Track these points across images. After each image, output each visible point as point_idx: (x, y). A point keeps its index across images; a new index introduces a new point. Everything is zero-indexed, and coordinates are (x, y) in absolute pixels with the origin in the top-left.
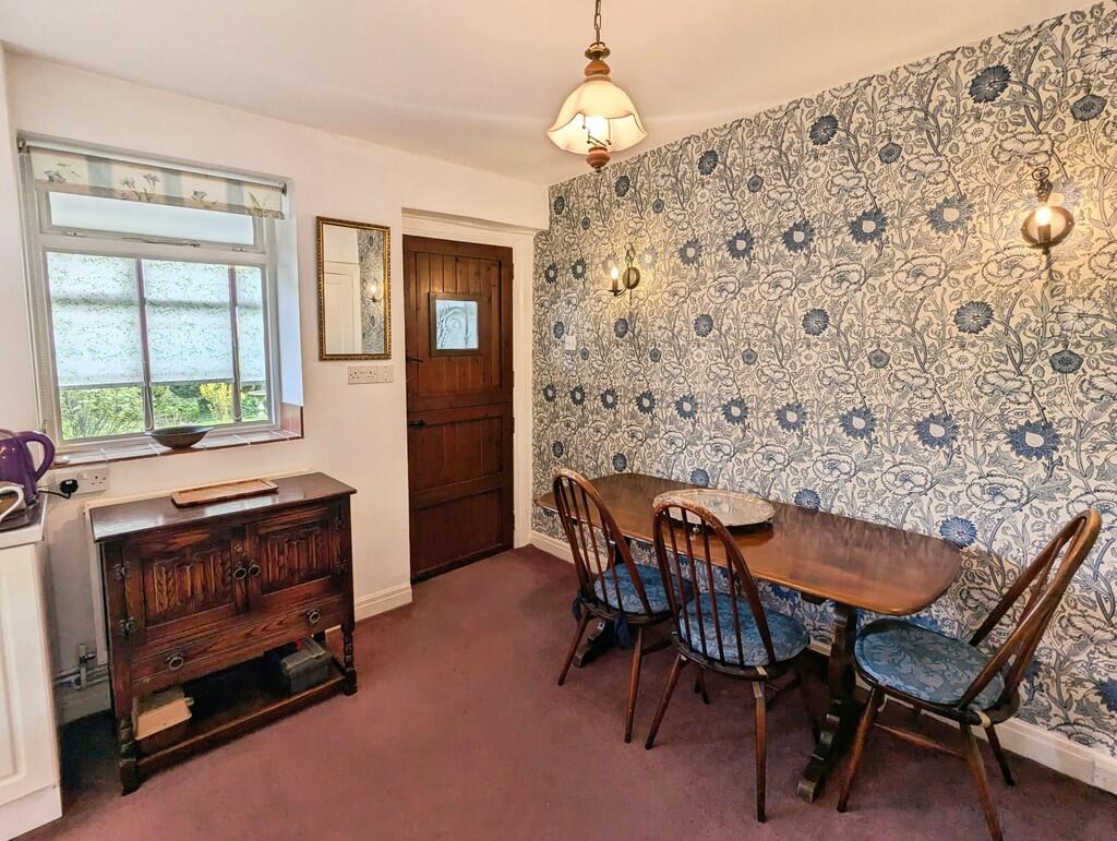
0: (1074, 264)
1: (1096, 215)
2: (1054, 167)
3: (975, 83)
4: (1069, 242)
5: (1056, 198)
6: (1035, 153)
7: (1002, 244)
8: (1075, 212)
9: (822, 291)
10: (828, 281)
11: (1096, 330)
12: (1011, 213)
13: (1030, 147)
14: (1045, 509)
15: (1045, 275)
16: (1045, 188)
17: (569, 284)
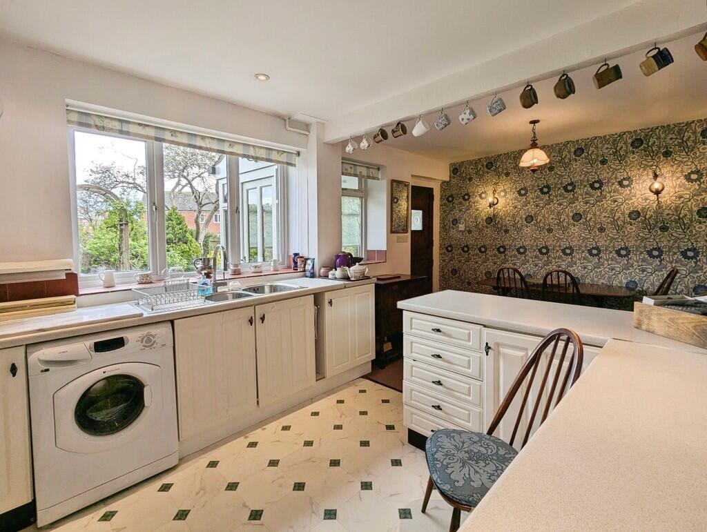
0: (665, 199)
1: (671, 185)
2: (658, 170)
3: (632, 142)
4: (663, 192)
5: (659, 179)
6: (652, 165)
7: (643, 193)
8: (665, 184)
9: (580, 206)
10: (582, 203)
11: (673, 218)
12: (645, 183)
13: (650, 164)
14: (659, 274)
15: (657, 202)
16: (656, 176)
17: (461, 203)
